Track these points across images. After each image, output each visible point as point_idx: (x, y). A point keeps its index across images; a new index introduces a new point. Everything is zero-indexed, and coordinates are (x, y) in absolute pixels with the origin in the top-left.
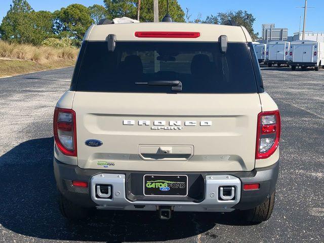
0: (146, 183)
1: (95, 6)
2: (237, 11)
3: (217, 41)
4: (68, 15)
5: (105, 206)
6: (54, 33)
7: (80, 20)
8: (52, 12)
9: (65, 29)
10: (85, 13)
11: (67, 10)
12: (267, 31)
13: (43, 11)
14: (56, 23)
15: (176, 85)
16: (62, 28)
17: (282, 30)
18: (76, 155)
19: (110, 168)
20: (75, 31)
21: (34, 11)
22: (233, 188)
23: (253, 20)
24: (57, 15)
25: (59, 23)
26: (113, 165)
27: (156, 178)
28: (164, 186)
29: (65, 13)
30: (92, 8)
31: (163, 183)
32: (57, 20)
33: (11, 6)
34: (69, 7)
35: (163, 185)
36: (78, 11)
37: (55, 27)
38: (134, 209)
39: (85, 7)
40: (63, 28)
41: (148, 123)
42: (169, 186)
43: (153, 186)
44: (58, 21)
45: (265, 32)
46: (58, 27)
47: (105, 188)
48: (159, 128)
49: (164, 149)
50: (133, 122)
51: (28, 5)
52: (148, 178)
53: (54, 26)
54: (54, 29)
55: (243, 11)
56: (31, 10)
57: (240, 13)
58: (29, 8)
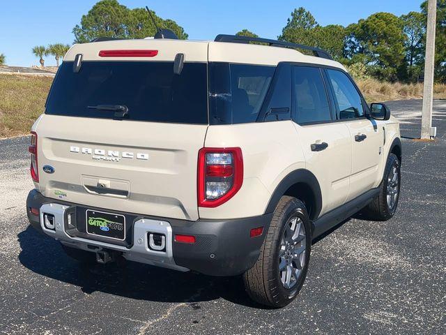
0: (88, 219)
1: (410, 15)
3: (173, 60)
4: (368, 30)
6: (346, 57)
7: (385, 36)
8: (345, 27)
9: (362, 51)
10: (394, 26)
11: (367, 22)
13: (333, 26)
14: (350, 41)
15: (121, 111)
16: (357, 50)
19: (64, 198)
20: (377, 53)
21: (318, 26)
22: (163, 237)
24: (351, 31)
25: (353, 43)
26: (66, 195)
27: (97, 215)
28: (104, 225)
29: (363, 27)
30: (406, 17)
31: (103, 221)
32: (351, 37)
33: (289, 20)
34: (370, 18)
35: (103, 223)
36: (383, 23)
37: (348, 49)
38: (87, 249)
39: (395, 17)
40: (360, 48)
41: (90, 151)
42: (108, 226)
43: (94, 223)
44: (353, 40)
46: (353, 48)
48: (99, 157)
50: (78, 149)
51: (311, 17)
52: (90, 214)
53: (346, 47)
54: (347, 51)
56: (314, 26)
58: (312, 23)
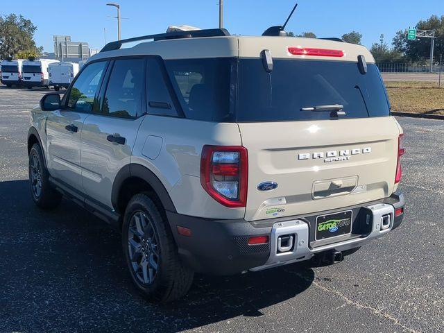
2: (8, 15)
5: (278, 263)
12: (60, 45)
17: (81, 45)
18: (244, 205)
19: (280, 214)
22: (389, 216)
23: (34, 29)
26: (283, 210)
27: (327, 218)
28: (333, 227)
31: (332, 222)
35: (332, 225)
41: (322, 155)
42: (337, 225)
43: (324, 228)
45: (59, 46)
47: (285, 239)
48: (331, 159)
49: (338, 183)
50: (308, 156)
55: (18, 15)
57: (12, 17)
